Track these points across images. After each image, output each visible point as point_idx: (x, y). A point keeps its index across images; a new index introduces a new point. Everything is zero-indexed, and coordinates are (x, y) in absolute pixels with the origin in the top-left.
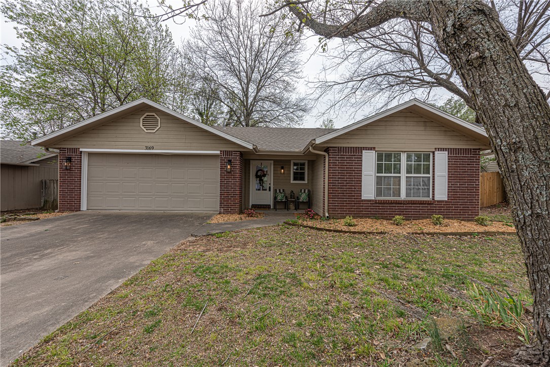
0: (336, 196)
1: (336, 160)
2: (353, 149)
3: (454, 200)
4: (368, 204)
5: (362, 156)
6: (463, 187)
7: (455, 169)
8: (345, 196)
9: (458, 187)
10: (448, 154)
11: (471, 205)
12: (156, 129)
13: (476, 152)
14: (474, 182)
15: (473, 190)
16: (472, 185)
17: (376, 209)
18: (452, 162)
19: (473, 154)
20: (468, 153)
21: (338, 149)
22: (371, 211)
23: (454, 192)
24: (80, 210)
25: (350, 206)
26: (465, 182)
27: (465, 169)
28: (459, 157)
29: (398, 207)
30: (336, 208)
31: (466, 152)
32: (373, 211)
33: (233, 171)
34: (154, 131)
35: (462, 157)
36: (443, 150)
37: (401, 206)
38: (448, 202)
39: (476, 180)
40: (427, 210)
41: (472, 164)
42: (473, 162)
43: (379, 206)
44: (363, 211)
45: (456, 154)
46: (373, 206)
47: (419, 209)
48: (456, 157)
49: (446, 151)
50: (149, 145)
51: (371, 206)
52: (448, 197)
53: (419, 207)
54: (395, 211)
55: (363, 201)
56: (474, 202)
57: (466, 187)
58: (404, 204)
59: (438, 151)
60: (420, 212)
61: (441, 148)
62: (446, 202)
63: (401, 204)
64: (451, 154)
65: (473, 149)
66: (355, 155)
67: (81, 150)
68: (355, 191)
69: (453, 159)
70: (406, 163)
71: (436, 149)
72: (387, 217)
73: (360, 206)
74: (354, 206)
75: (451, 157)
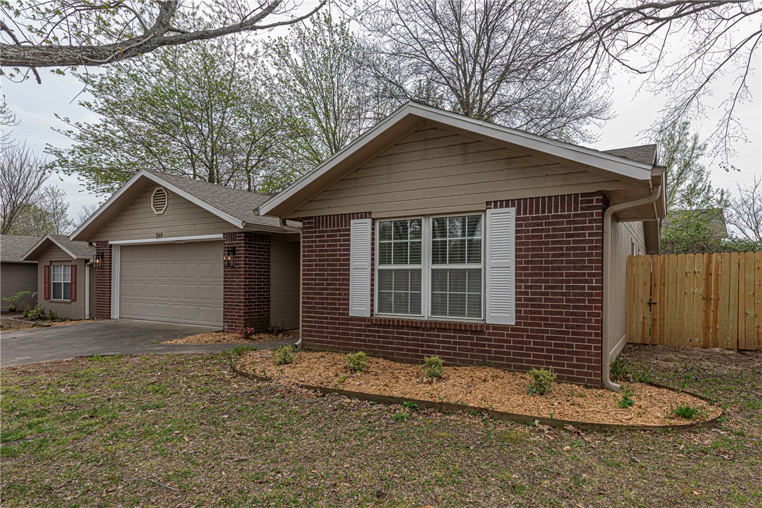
0: (311, 308)
1: (312, 242)
2: (338, 218)
3: (533, 325)
4: (361, 325)
5: (349, 230)
6: (557, 294)
7: (533, 250)
8: (324, 308)
9: (541, 294)
10: (518, 212)
11: (577, 340)
12: (164, 209)
13: (591, 201)
14: (586, 282)
15: (584, 301)
16: (579, 288)
17: (374, 336)
18: (528, 231)
19: (582, 209)
20: (570, 206)
21: (316, 219)
22: (365, 341)
23: (533, 306)
24: (110, 318)
25: (333, 328)
26: (562, 281)
27: (561, 249)
28: (544, 218)
29: (412, 334)
30: (311, 332)
31: (563, 203)
32: (369, 341)
33: (237, 264)
34: (162, 212)
35: (554, 217)
36: (507, 203)
37: (417, 334)
38: (520, 330)
39: (590, 275)
40: (471, 345)
41: (578, 235)
42: (583, 228)
43: (379, 332)
44: (352, 339)
45: (537, 212)
46: (370, 331)
47: (455, 343)
48: (538, 218)
49: (513, 205)
50: (159, 231)
51: (365, 331)
52: (517, 318)
53: (454, 337)
54: (408, 344)
55: (352, 319)
56: (585, 334)
57: (563, 294)
58: (424, 329)
59: (496, 207)
60: (455, 349)
61: (501, 201)
62: (513, 329)
63: (418, 328)
64: (525, 213)
65: (583, 195)
66: (340, 231)
67: (110, 243)
68: (339, 299)
69: (530, 225)
70: (422, 240)
71: (488, 203)
72: (393, 354)
73: (348, 329)
74: (339, 329)
75: (523, 219)
